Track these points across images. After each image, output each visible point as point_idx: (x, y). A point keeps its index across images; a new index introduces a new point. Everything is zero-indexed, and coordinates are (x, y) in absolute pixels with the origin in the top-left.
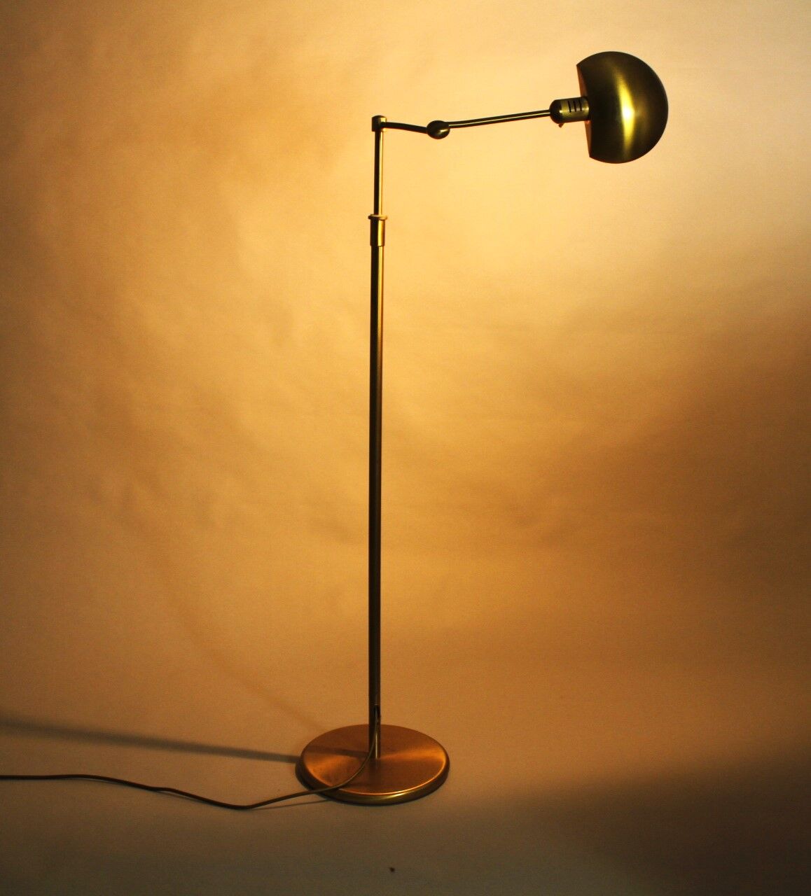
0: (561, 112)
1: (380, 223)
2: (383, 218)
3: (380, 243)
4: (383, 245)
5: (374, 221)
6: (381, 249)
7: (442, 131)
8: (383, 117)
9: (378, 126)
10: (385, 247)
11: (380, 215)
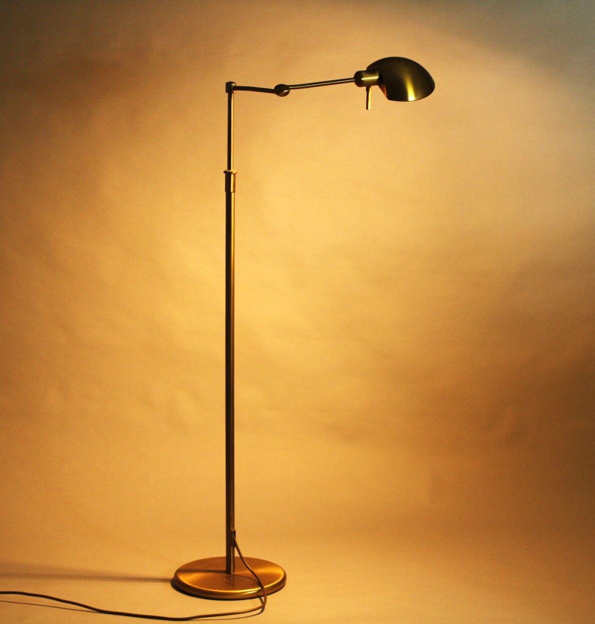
0: (363, 79)
1: (232, 176)
2: (234, 173)
3: (232, 190)
4: (234, 192)
5: (228, 175)
6: (233, 194)
7: (285, 91)
8: (234, 83)
9: (230, 88)
10: (235, 193)
11: (232, 170)
